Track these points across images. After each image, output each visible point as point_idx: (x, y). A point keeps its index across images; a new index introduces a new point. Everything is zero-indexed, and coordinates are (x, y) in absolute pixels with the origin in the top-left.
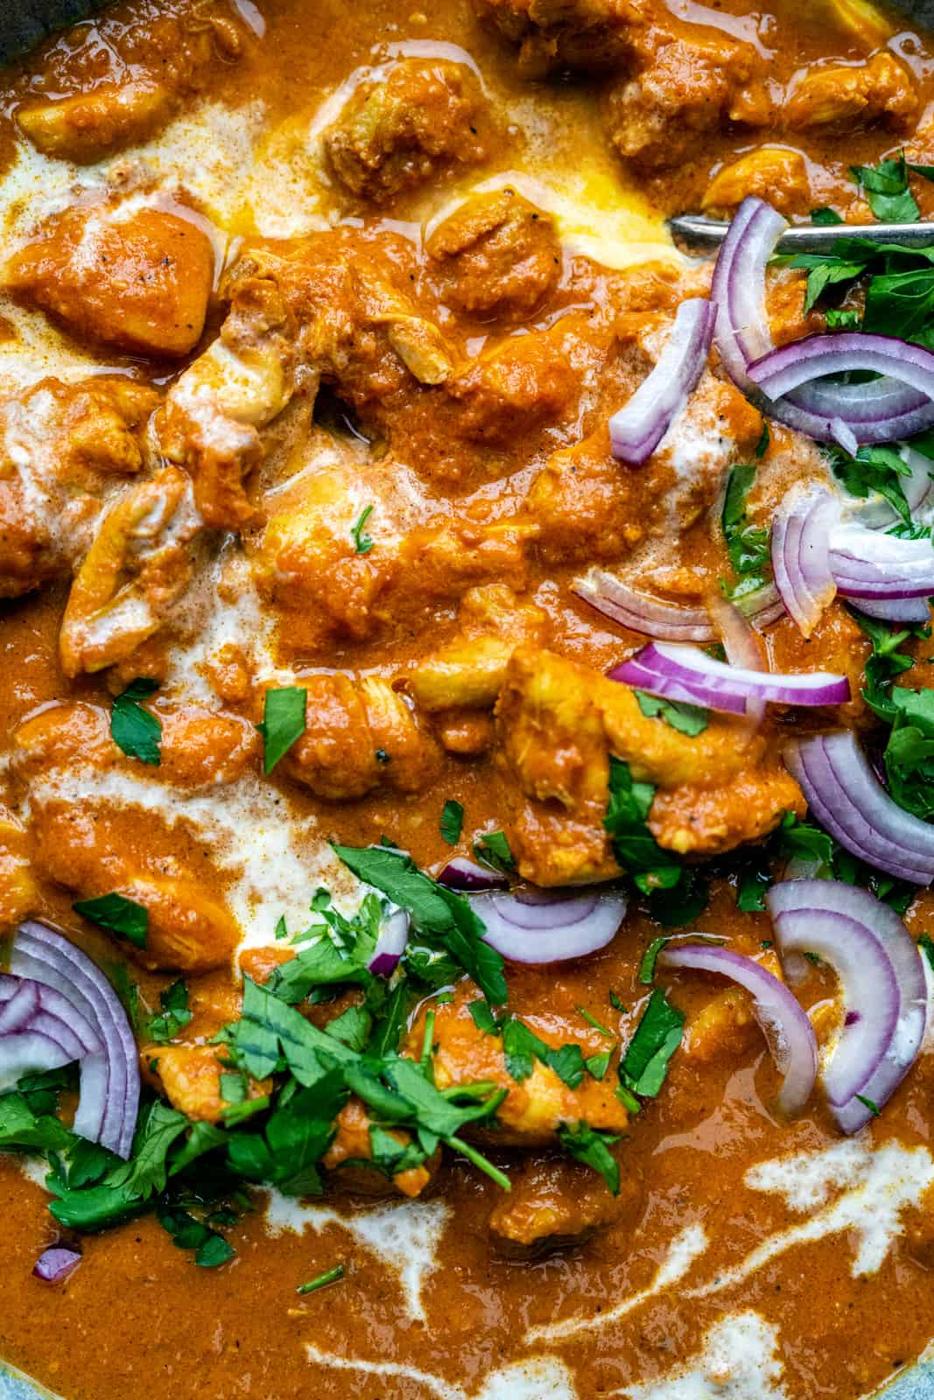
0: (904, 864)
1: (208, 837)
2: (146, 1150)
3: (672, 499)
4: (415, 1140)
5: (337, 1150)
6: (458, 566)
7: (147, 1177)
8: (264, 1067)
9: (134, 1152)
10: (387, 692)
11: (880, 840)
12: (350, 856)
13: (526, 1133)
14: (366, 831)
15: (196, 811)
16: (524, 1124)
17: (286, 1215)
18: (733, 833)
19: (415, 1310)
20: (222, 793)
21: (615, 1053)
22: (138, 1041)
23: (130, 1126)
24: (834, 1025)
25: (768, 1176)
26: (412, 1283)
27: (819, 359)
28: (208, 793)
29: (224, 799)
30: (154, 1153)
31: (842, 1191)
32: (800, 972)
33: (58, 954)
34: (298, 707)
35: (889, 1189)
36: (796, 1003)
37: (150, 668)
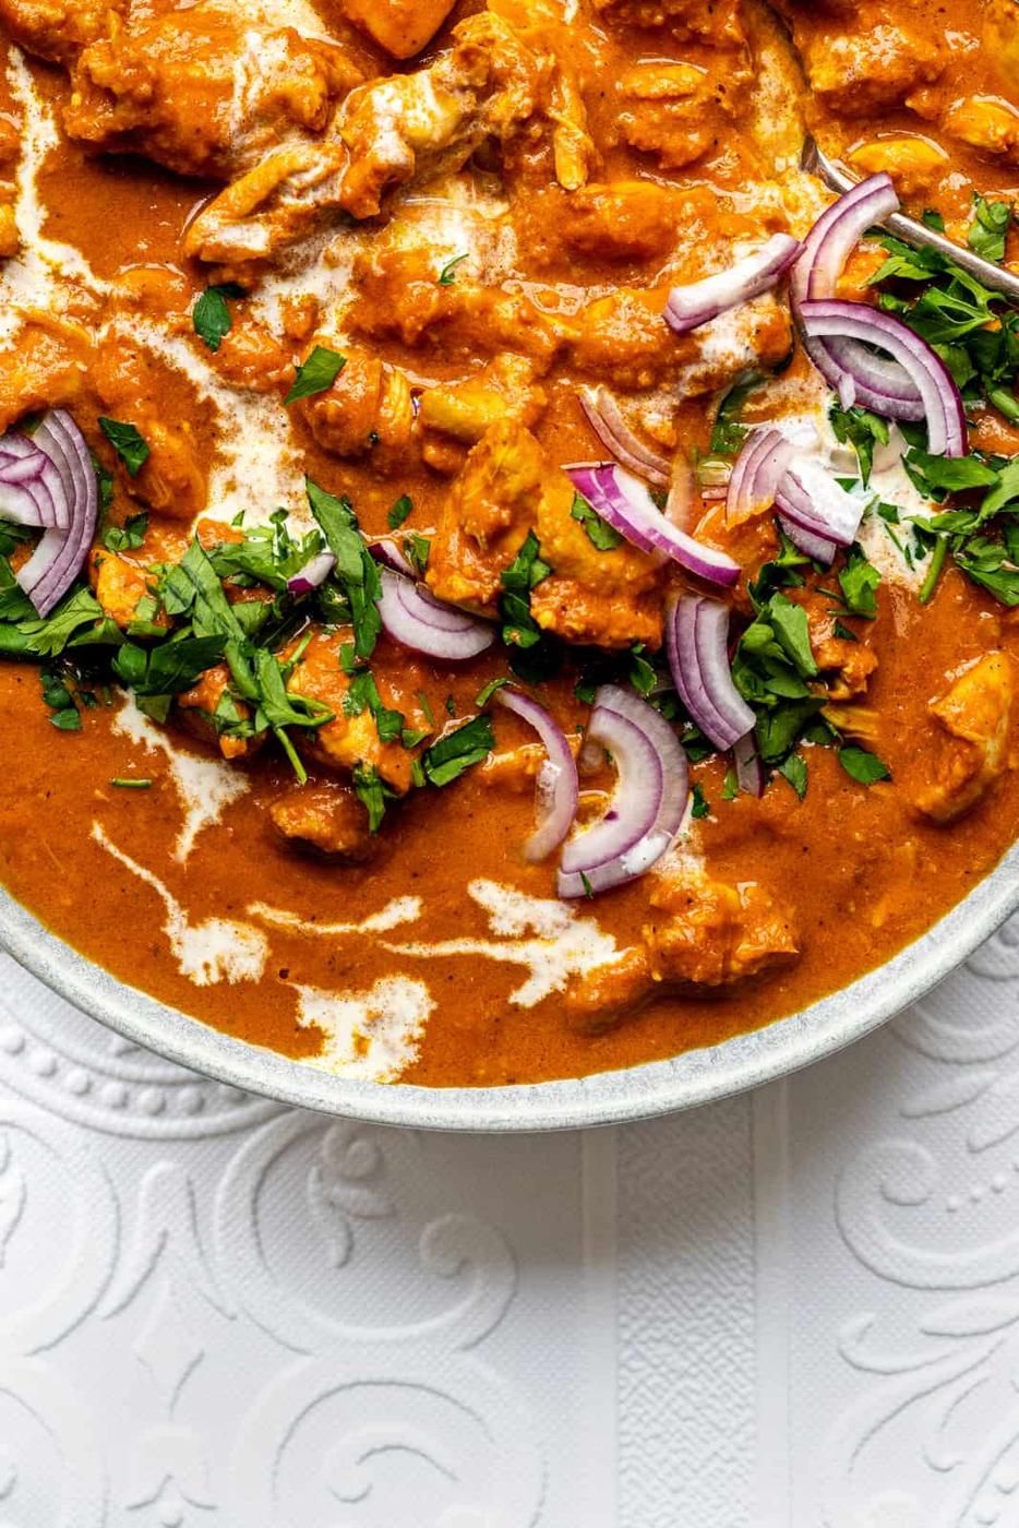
0: (714, 725)
1: (223, 424)
2: (59, 619)
3: (691, 371)
4: (252, 720)
5: (193, 696)
6: (503, 332)
7: (50, 639)
8: (173, 606)
9: (50, 616)
10: (405, 393)
11: (704, 697)
12: (315, 493)
13: (331, 756)
14: (334, 483)
15: (224, 400)
16: (333, 748)
17: (131, 721)
18: (587, 634)
19: (185, 843)
20: (251, 397)
21: (429, 738)
22: (97, 537)
23: (57, 595)
24: (596, 814)
25: (486, 892)
26: (194, 823)
27: (859, 323)
28: (239, 391)
29: (248, 402)
30: (65, 624)
31: (536, 936)
32: (593, 761)
33: (72, 444)
34: (334, 368)
35: (569, 954)
36: (576, 782)
37: (245, 281)
